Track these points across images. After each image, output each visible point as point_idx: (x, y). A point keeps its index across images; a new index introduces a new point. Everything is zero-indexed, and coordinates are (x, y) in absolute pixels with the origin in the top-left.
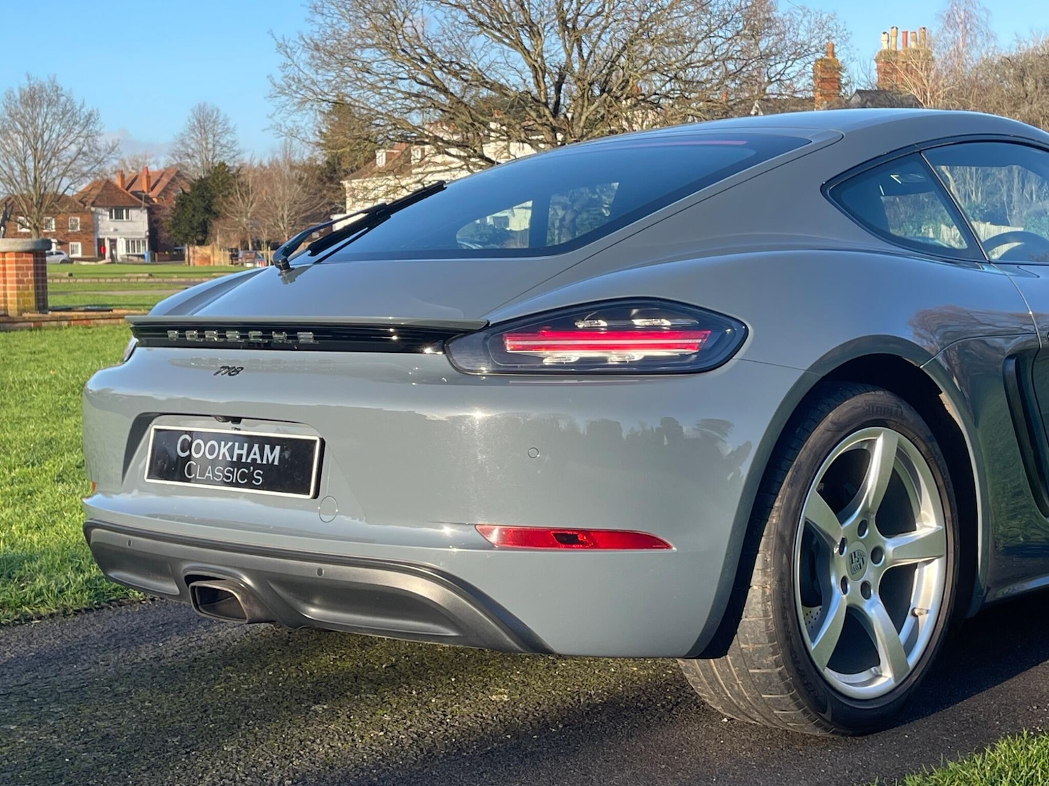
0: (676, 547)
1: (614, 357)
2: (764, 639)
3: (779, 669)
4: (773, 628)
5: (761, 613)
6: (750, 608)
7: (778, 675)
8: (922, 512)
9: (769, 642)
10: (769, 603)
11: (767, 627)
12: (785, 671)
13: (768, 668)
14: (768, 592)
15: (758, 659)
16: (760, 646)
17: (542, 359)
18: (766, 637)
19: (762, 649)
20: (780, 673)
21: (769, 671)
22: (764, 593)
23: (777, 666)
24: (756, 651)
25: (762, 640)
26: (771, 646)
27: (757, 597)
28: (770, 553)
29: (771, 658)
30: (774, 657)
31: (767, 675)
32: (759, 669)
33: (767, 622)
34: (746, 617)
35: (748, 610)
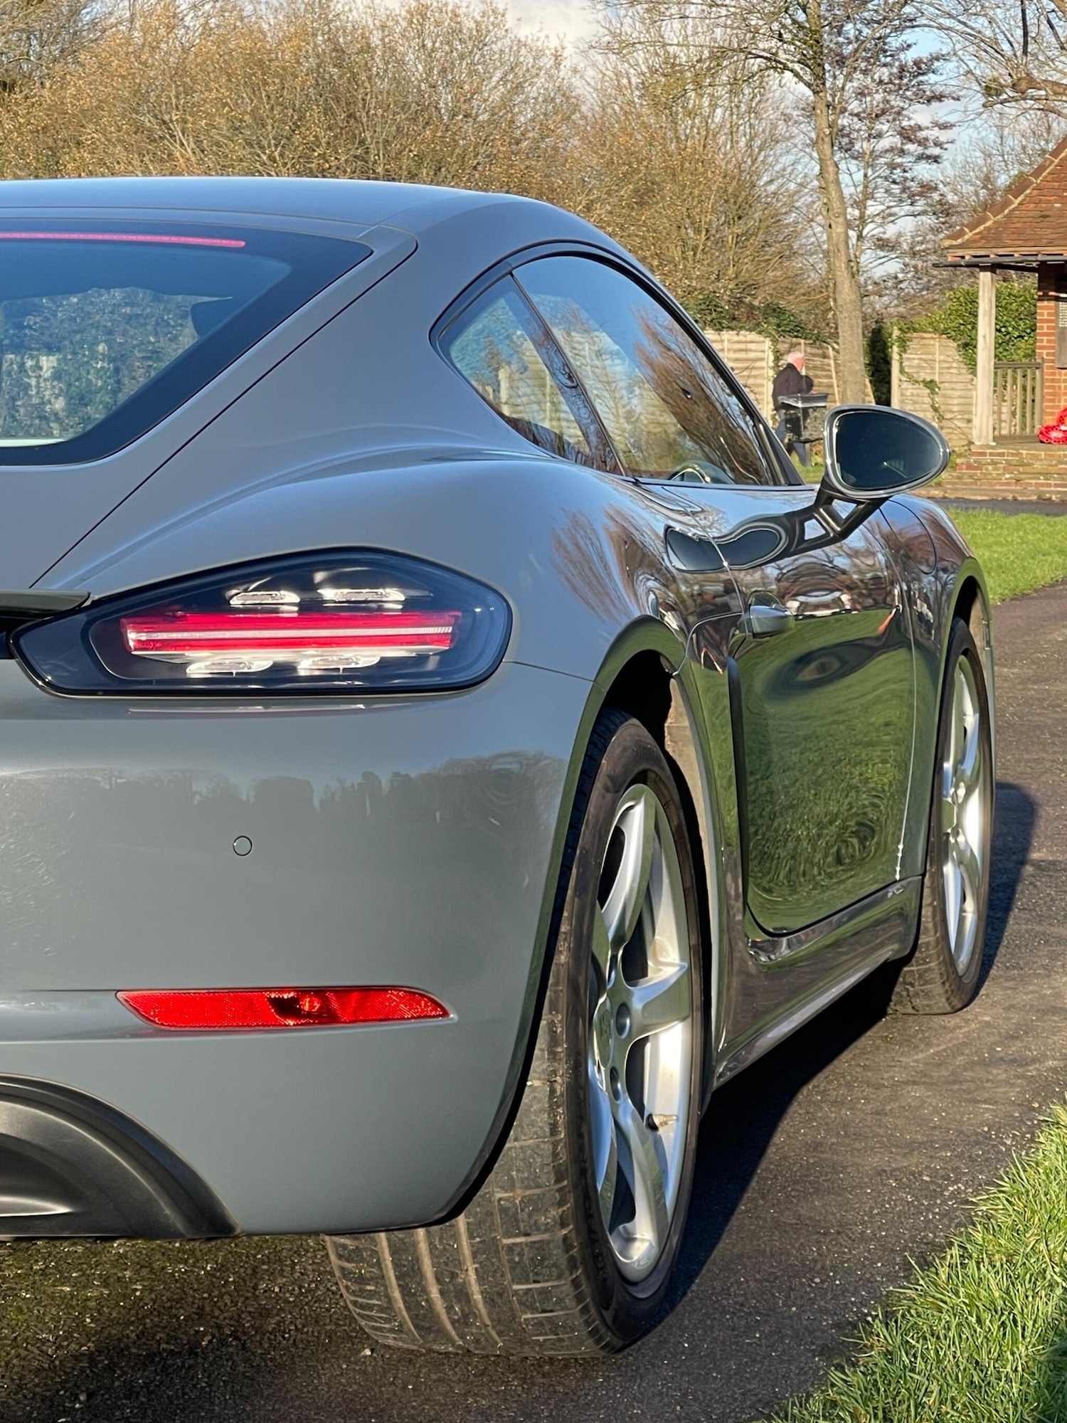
0: (457, 1011)
1: (308, 663)
2: (547, 1178)
3: (564, 1232)
4: (564, 1157)
5: (547, 1130)
6: (526, 1121)
7: (561, 1244)
8: (657, 937)
9: (557, 1181)
10: (560, 1110)
11: (555, 1155)
12: (573, 1235)
13: (546, 1231)
14: (559, 1089)
15: (530, 1216)
16: (538, 1191)
17: (185, 665)
18: (552, 1175)
19: (541, 1197)
20: (565, 1238)
21: (546, 1236)
22: (553, 1091)
23: (563, 1225)
24: (527, 1201)
25: (543, 1180)
26: (558, 1190)
27: (539, 1102)
28: (560, 1018)
29: (554, 1213)
30: (560, 1211)
31: (539, 1247)
32: (527, 1235)
33: (555, 1144)
34: (516, 1140)
35: (520, 1125)
